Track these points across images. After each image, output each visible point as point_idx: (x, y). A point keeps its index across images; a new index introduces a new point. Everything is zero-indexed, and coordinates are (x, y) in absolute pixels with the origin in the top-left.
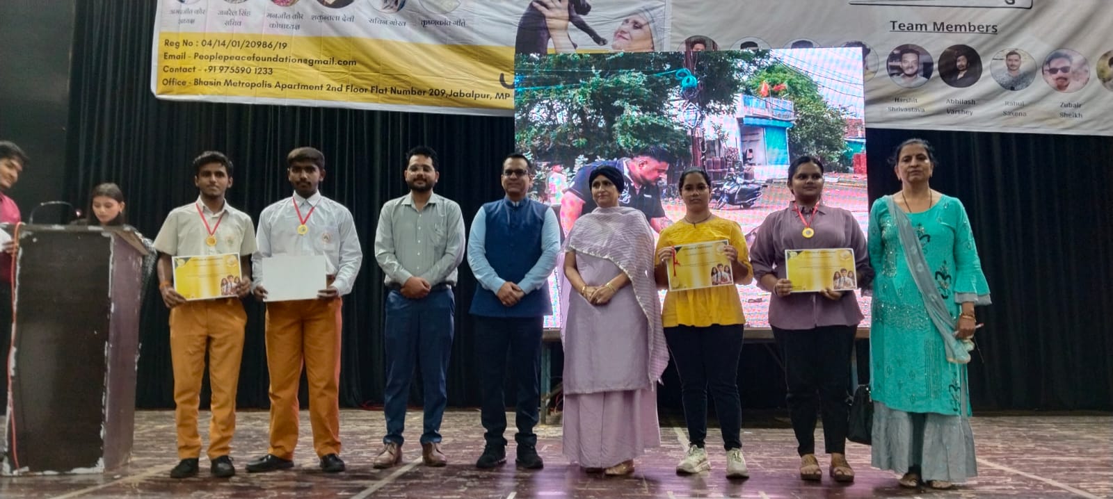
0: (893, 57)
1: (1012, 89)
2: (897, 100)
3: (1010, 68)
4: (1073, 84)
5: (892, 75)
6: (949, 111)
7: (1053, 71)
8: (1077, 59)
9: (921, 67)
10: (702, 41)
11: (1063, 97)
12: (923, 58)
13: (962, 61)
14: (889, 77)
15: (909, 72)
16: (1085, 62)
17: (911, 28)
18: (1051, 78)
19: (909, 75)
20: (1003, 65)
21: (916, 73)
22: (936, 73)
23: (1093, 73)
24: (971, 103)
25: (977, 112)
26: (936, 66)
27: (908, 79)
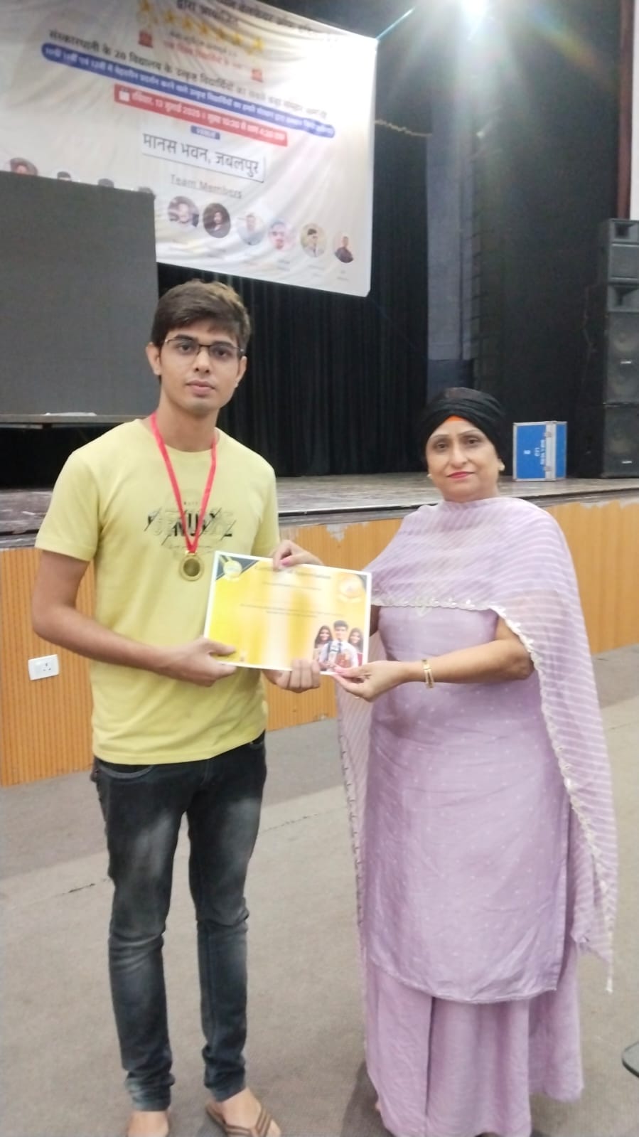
0: (173, 206)
1: (250, 244)
2: (175, 241)
3: (250, 227)
4: (286, 246)
5: (172, 220)
6: (210, 255)
7: (275, 233)
8: (289, 227)
9: (191, 217)
10: (24, 163)
11: (279, 255)
12: (193, 210)
13: (218, 217)
14: (169, 222)
15: (183, 219)
16: (294, 231)
17: (184, 183)
18: (274, 238)
19: (184, 223)
20: (244, 224)
21: (187, 222)
22: (201, 224)
23: (298, 239)
24: (223, 251)
25: (228, 259)
26: (201, 218)
27: (183, 225)
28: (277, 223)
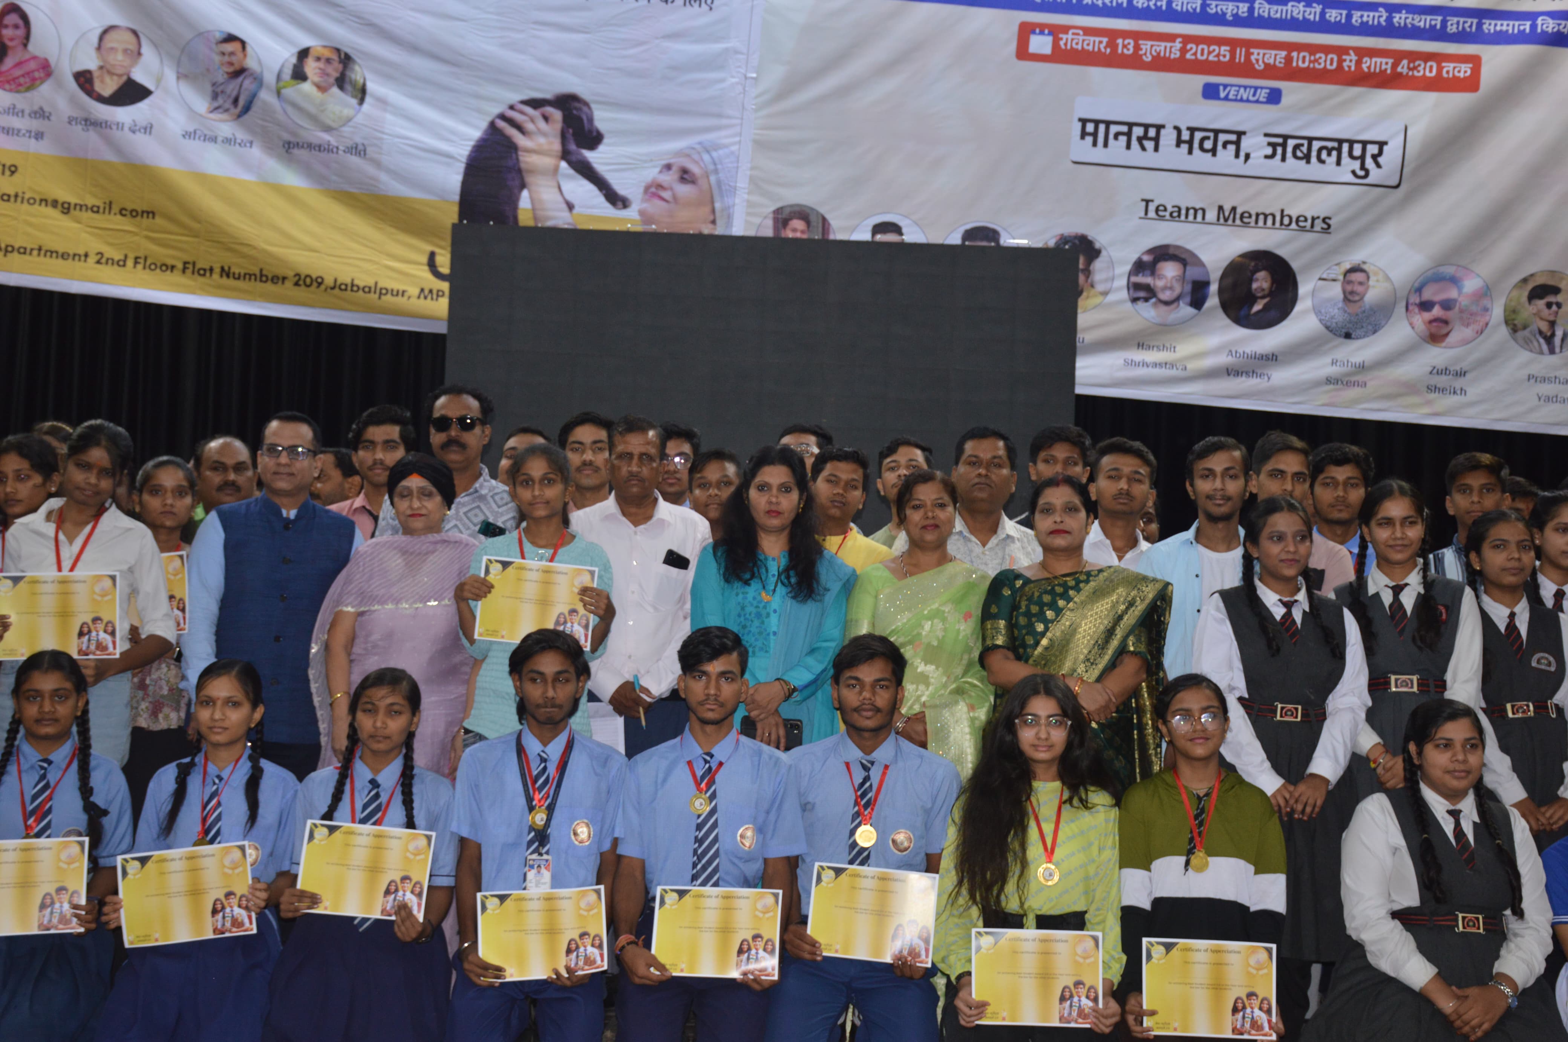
0: (1139, 267)
1: (1348, 336)
2: (1140, 346)
3: (1349, 297)
4: (1458, 333)
5: (1134, 300)
6: (1231, 372)
7: (1426, 306)
8: (1471, 285)
9: (1188, 288)
10: (803, 214)
11: (1436, 356)
12: (1193, 273)
13: (1262, 281)
14: (1129, 304)
15: (1166, 296)
16: (1485, 293)
17: (1177, 214)
18: (1420, 319)
19: (1167, 303)
20: (1336, 291)
21: (1177, 299)
22: (1213, 301)
23: (1497, 312)
24: (1271, 359)
25: (1281, 376)
26: (1214, 288)
27: (1163, 308)
28: (1436, 278)
